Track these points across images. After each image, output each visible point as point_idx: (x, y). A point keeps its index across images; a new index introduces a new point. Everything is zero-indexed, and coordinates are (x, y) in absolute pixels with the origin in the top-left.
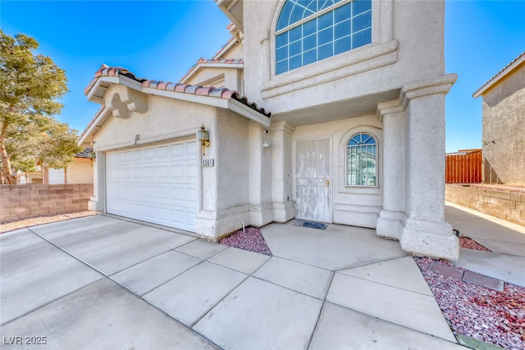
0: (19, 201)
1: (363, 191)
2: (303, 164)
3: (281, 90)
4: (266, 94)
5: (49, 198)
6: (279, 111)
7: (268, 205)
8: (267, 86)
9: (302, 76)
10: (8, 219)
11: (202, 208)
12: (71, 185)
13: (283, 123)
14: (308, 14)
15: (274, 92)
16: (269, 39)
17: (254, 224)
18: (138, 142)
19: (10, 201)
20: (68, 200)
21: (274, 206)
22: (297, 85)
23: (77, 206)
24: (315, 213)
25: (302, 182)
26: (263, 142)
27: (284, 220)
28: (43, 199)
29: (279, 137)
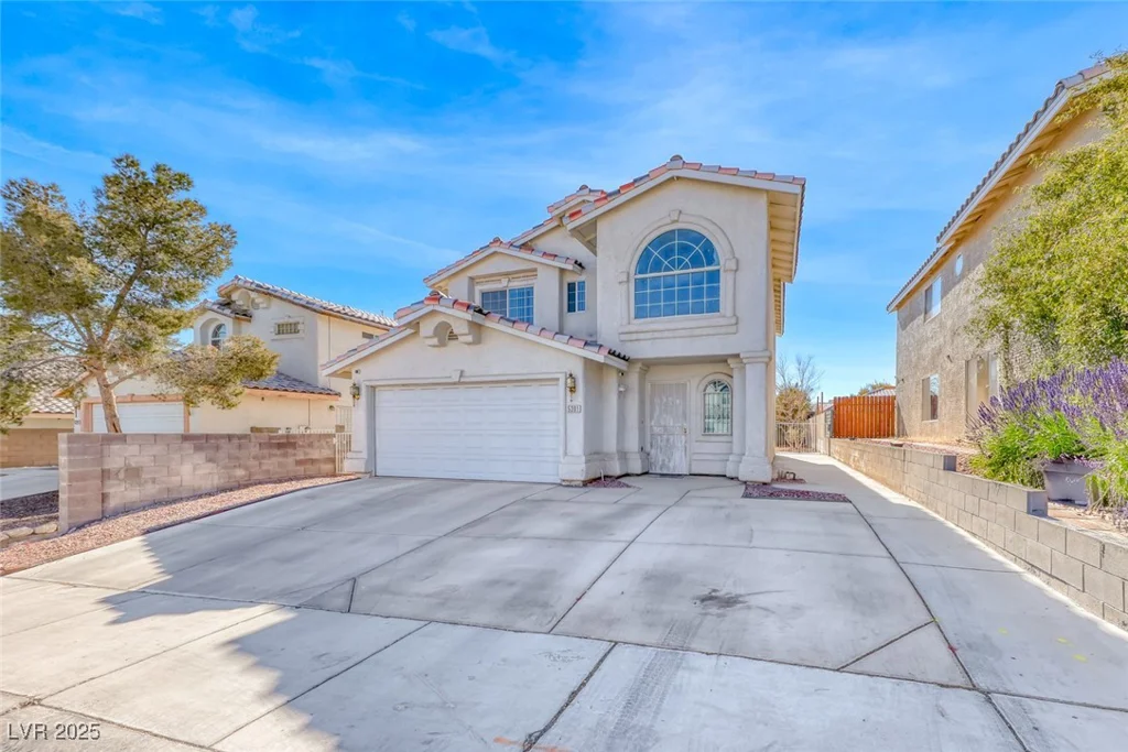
0: (238, 458)
1: (713, 438)
2: (657, 408)
3: (642, 336)
4: (624, 337)
5: (270, 456)
6: (636, 357)
7: (623, 455)
8: (626, 330)
9: (661, 327)
10: (228, 485)
11: (566, 454)
12: (294, 436)
13: (639, 365)
14: (667, 269)
15: (634, 336)
16: (628, 281)
17: (610, 474)
18: (462, 380)
19: (229, 458)
20: (291, 460)
21: (628, 456)
22: (656, 335)
23: (301, 469)
24: (671, 465)
25: (656, 430)
26: (619, 386)
27: (639, 472)
28: (263, 458)
29: (633, 379)
